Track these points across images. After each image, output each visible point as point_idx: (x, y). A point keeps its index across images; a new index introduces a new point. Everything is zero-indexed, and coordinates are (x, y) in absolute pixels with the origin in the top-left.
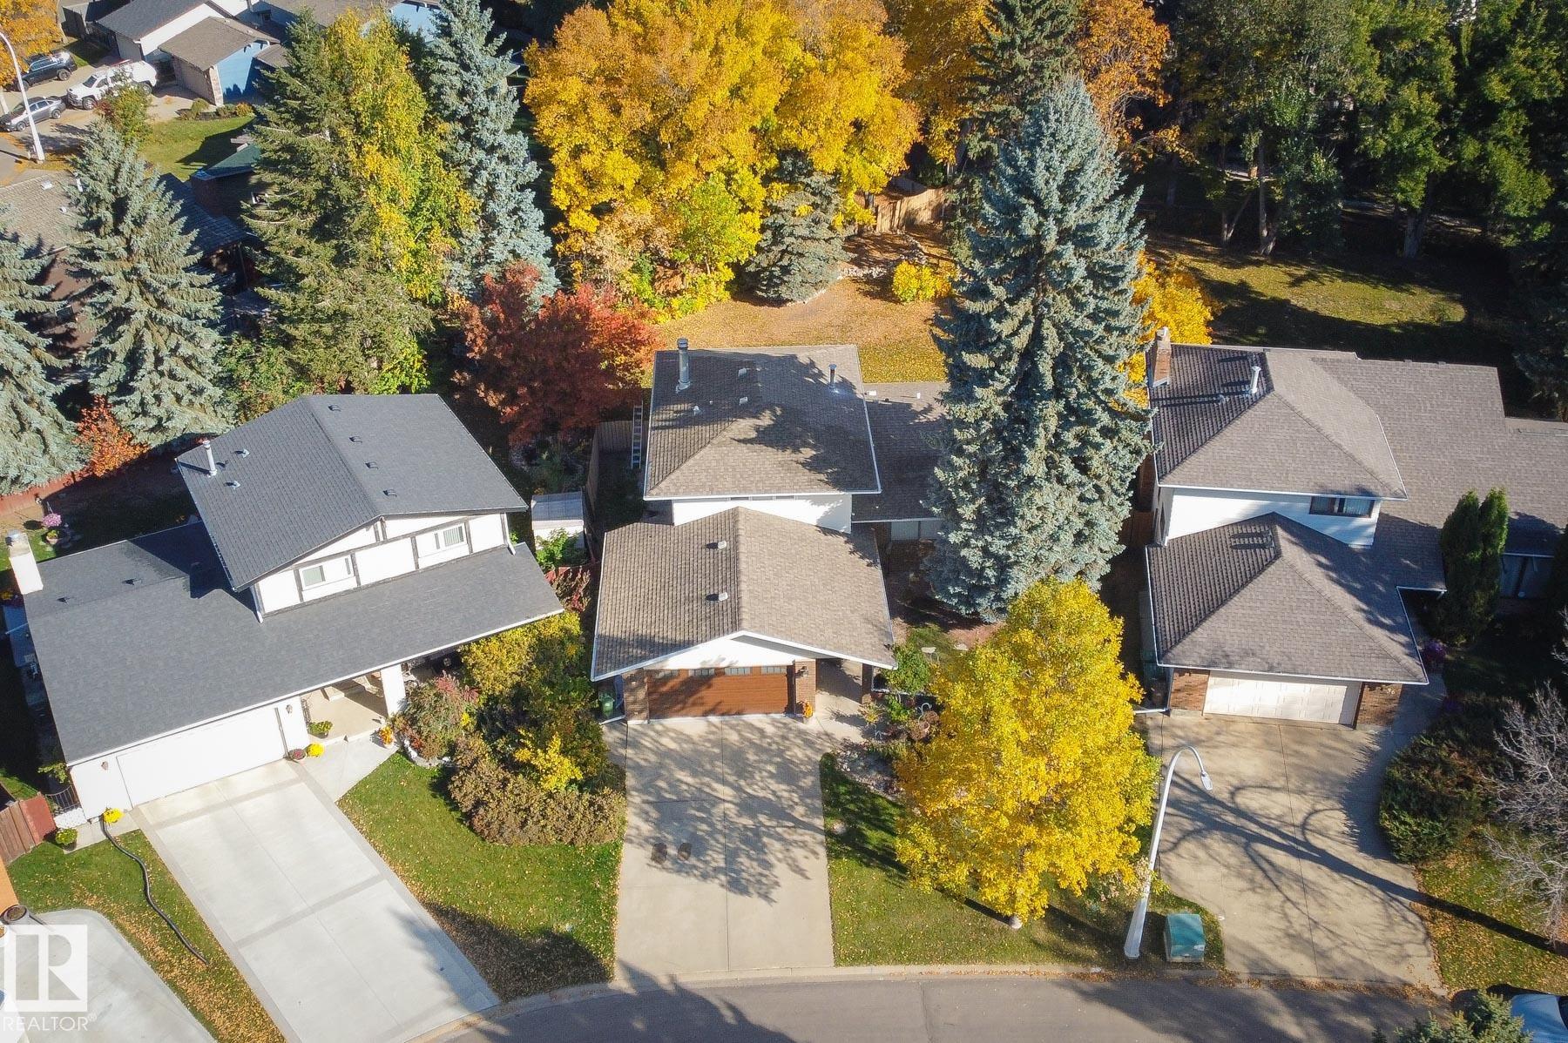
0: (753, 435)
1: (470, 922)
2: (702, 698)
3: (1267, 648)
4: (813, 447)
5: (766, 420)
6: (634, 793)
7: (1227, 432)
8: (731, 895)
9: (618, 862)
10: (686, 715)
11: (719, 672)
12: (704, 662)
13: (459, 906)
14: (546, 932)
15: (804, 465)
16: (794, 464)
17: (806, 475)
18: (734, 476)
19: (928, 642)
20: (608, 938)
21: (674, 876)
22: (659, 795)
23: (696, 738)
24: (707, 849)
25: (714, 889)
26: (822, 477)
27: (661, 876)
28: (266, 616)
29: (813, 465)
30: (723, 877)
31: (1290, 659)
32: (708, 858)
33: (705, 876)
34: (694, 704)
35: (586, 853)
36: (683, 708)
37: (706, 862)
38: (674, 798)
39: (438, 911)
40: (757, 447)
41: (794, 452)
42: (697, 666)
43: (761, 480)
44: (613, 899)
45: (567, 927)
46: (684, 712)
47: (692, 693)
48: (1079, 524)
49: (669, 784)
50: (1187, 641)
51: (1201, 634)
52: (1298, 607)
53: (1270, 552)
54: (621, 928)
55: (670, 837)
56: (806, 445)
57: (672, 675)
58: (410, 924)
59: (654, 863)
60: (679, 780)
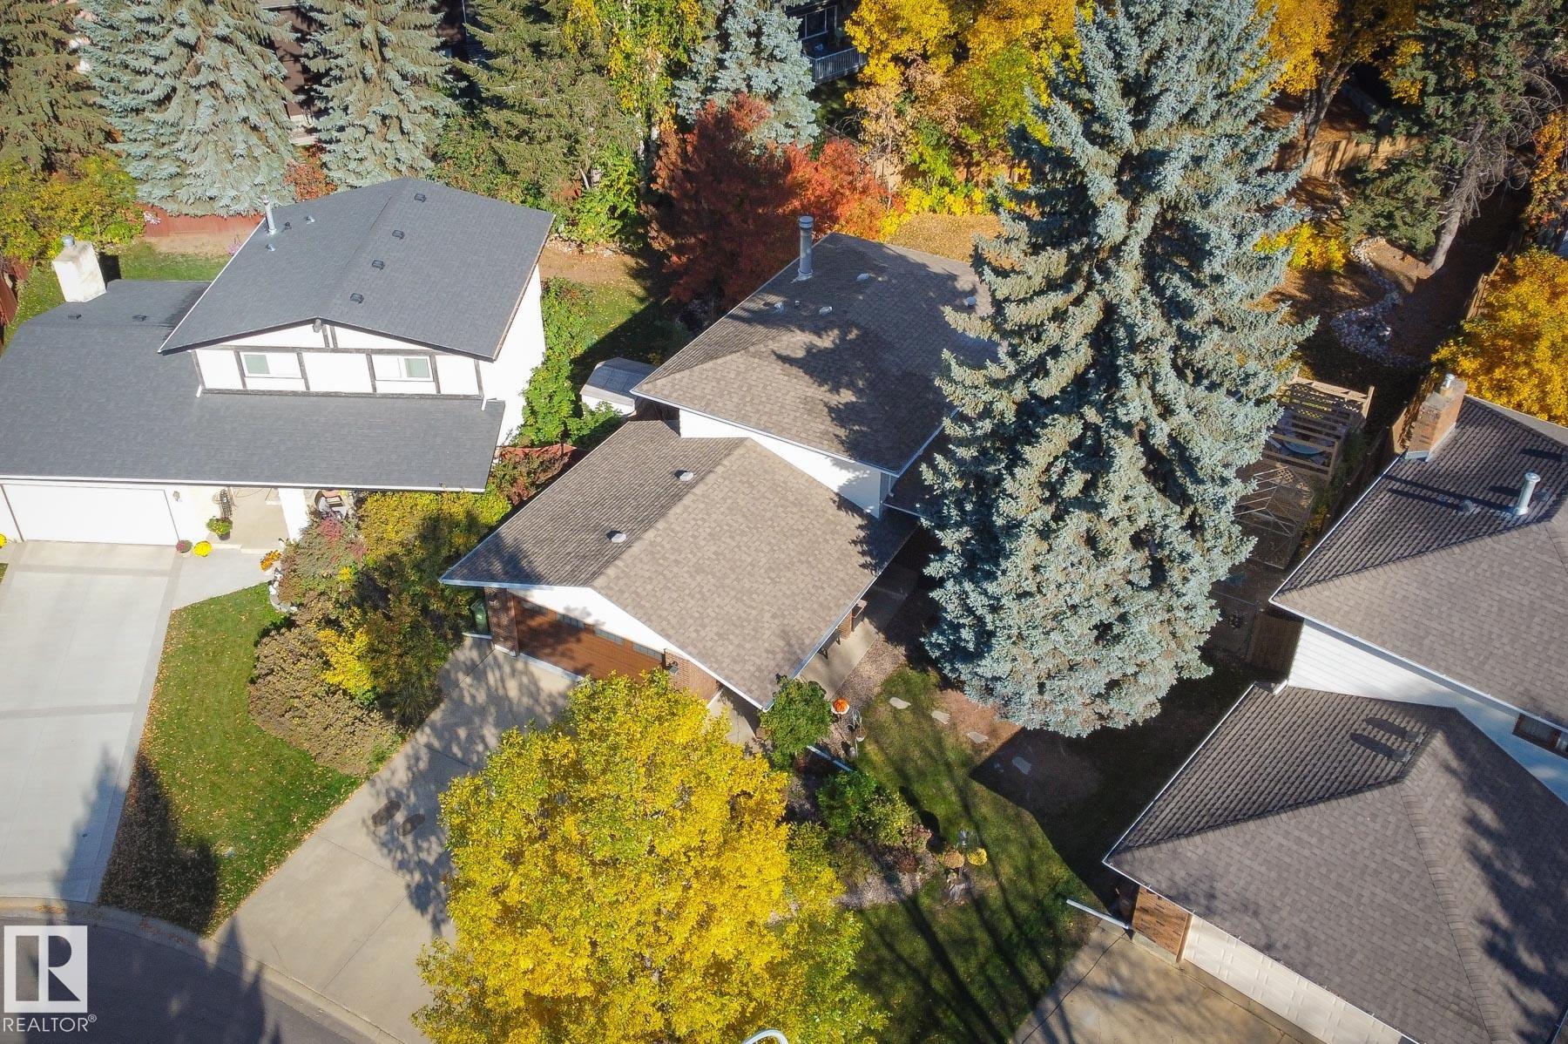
0: (800, 354)
1: (156, 797)
2: (571, 650)
3: (1284, 914)
4: (858, 392)
5: (826, 342)
6: (427, 730)
7: (1429, 560)
8: (407, 903)
9: (339, 802)
10: (556, 664)
11: (590, 629)
12: (567, 609)
13: (164, 776)
14: (204, 848)
15: (831, 410)
16: (821, 406)
17: (825, 424)
18: (744, 397)
19: (908, 694)
20: (247, 884)
21: (374, 848)
22: (448, 747)
23: (543, 697)
24: (433, 833)
25: (398, 885)
26: (842, 432)
27: (363, 842)
28: (206, 392)
29: (840, 415)
30: (417, 876)
31: (1308, 948)
32: (425, 845)
33: (402, 866)
34: (563, 655)
35: (319, 776)
36: (552, 655)
37: (418, 848)
38: (459, 755)
39: (144, 772)
40: (794, 370)
41: (830, 391)
42: (560, 609)
43: (770, 414)
44: (297, 842)
45: (228, 850)
46: (553, 659)
47: (561, 641)
48: (1106, 613)
49: (469, 736)
50: (1166, 847)
51: (1194, 848)
52: (1377, 873)
53: (1393, 768)
54: (275, 880)
55: (413, 799)
56: (851, 386)
57: (538, 611)
58: (107, 769)
59: (370, 822)
60: (483, 739)
